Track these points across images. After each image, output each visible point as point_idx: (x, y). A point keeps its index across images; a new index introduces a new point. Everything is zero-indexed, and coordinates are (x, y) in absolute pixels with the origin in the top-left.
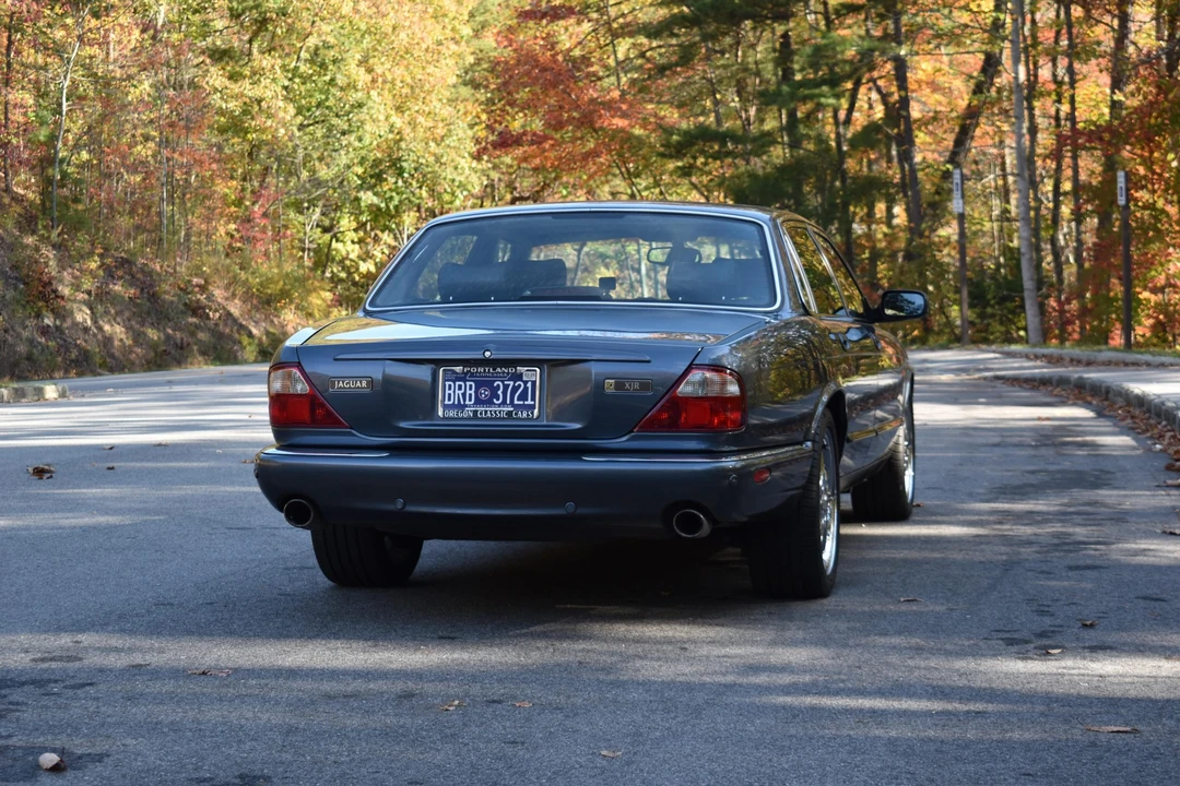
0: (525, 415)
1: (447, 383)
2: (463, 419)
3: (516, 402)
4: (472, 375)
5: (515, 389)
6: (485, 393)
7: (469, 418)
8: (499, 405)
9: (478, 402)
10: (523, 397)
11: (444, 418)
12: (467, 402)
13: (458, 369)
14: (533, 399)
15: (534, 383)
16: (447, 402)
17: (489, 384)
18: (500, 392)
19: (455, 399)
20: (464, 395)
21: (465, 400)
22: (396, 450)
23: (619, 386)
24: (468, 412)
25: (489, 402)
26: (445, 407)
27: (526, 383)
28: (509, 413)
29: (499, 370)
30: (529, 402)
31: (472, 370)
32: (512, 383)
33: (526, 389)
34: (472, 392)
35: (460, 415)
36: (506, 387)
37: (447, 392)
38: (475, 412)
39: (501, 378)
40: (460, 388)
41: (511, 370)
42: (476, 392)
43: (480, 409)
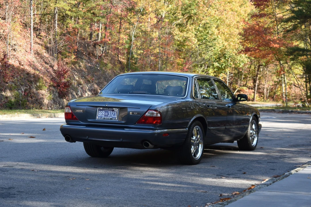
0: (114, 119)
1: (99, 111)
2: (102, 119)
3: (113, 116)
5: (113, 113)
6: (107, 114)
7: (103, 119)
8: (109, 117)
9: (105, 116)
11: (98, 119)
12: (103, 116)
13: (101, 108)
14: (116, 116)
15: (117, 112)
16: (99, 116)
17: (107, 112)
18: (109, 114)
19: (101, 115)
20: (102, 114)
22: (87, 126)
23: (133, 113)
25: (107, 116)
26: (98, 117)
27: (115, 112)
28: (111, 119)
30: (115, 116)
31: (104, 109)
34: (104, 114)
36: (111, 113)
37: (99, 113)
38: (104, 118)
39: (110, 110)
40: (101, 113)
41: (112, 109)
42: (105, 114)
43: (105, 117)
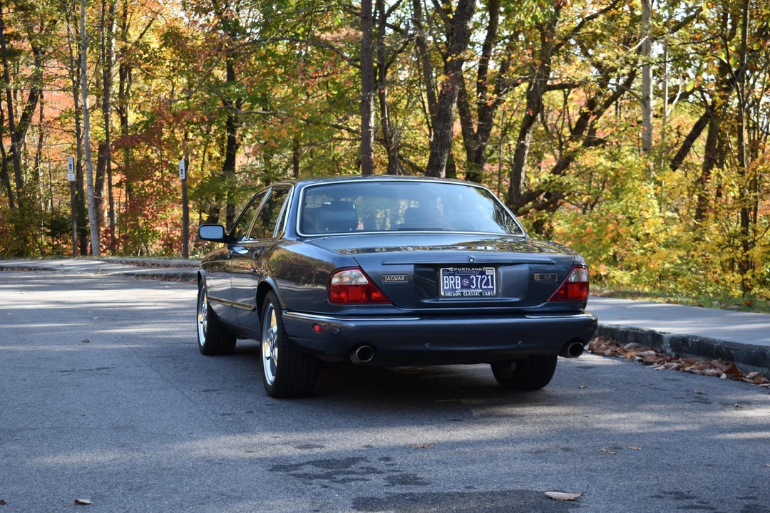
0: (489, 294)
1: (445, 277)
2: (455, 297)
3: (483, 287)
4: (458, 272)
5: (482, 280)
6: (466, 282)
7: (459, 297)
8: (474, 289)
9: (463, 287)
10: (487, 284)
11: (445, 297)
12: (457, 288)
13: (451, 269)
14: (492, 285)
15: (492, 276)
16: (445, 288)
17: (468, 277)
18: (474, 282)
19: (450, 286)
20: (455, 283)
21: (455, 286)
23: (542, 277)
24: (458, 293)
25: (468, 287)
26: (445, 290)
27: (487, 276)
28: (481, 293)
29: (473, 269)
30: (490, 287)
31: (459, 269)
32: (480, 276)
33: (488, 279)
34: (459, 282)
35: (454, 295)
36: (477, 279)
37: (445, 282)
38: (462, 293)
39: (474, 274)
40: (452, 280)
41: (480, 269)
42: (461, 282)
43: (464, 291)
